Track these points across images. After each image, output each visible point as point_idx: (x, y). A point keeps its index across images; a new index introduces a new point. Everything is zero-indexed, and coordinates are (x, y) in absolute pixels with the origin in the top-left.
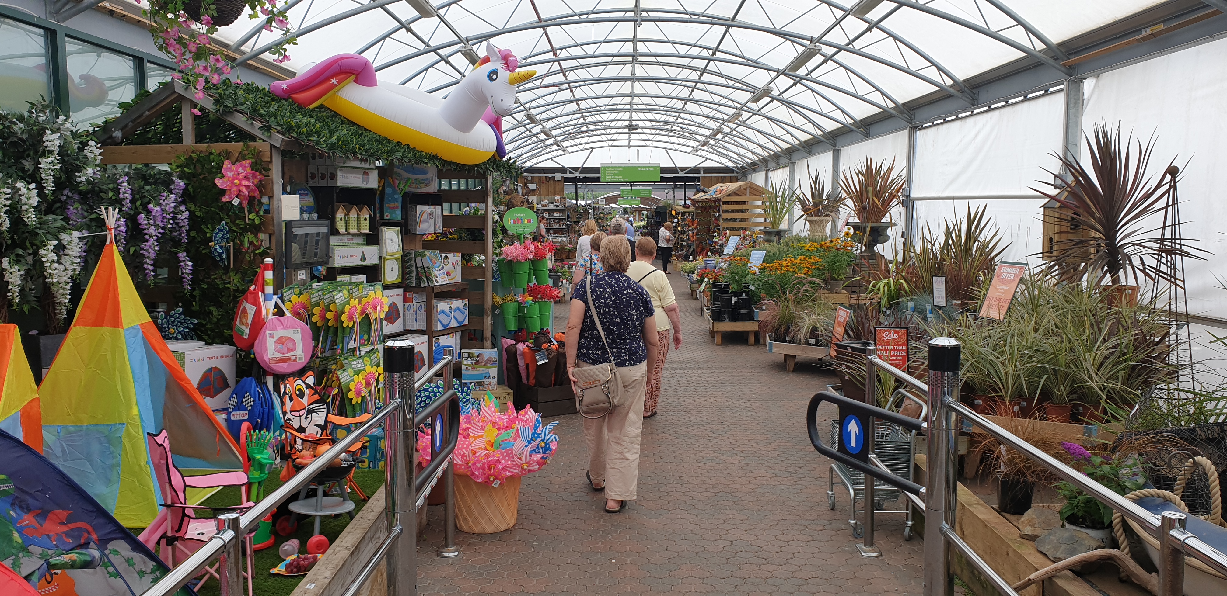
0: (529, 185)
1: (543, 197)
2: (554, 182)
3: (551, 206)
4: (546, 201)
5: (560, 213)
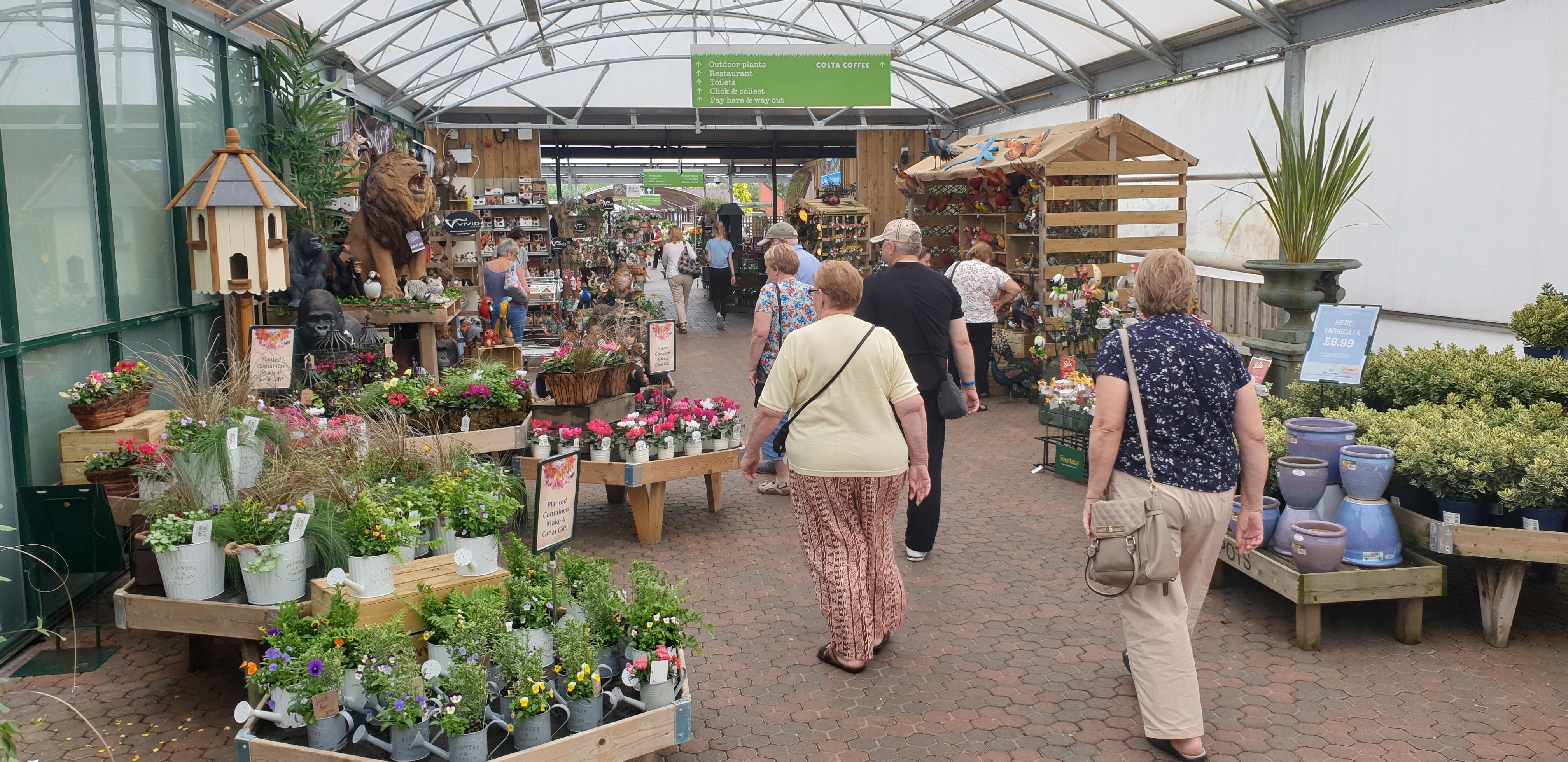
0: (454, 153)
1: (489, 181)
2: (516, 144)
3: (511, 202)
4: (498, 191)
5: (534, 218)
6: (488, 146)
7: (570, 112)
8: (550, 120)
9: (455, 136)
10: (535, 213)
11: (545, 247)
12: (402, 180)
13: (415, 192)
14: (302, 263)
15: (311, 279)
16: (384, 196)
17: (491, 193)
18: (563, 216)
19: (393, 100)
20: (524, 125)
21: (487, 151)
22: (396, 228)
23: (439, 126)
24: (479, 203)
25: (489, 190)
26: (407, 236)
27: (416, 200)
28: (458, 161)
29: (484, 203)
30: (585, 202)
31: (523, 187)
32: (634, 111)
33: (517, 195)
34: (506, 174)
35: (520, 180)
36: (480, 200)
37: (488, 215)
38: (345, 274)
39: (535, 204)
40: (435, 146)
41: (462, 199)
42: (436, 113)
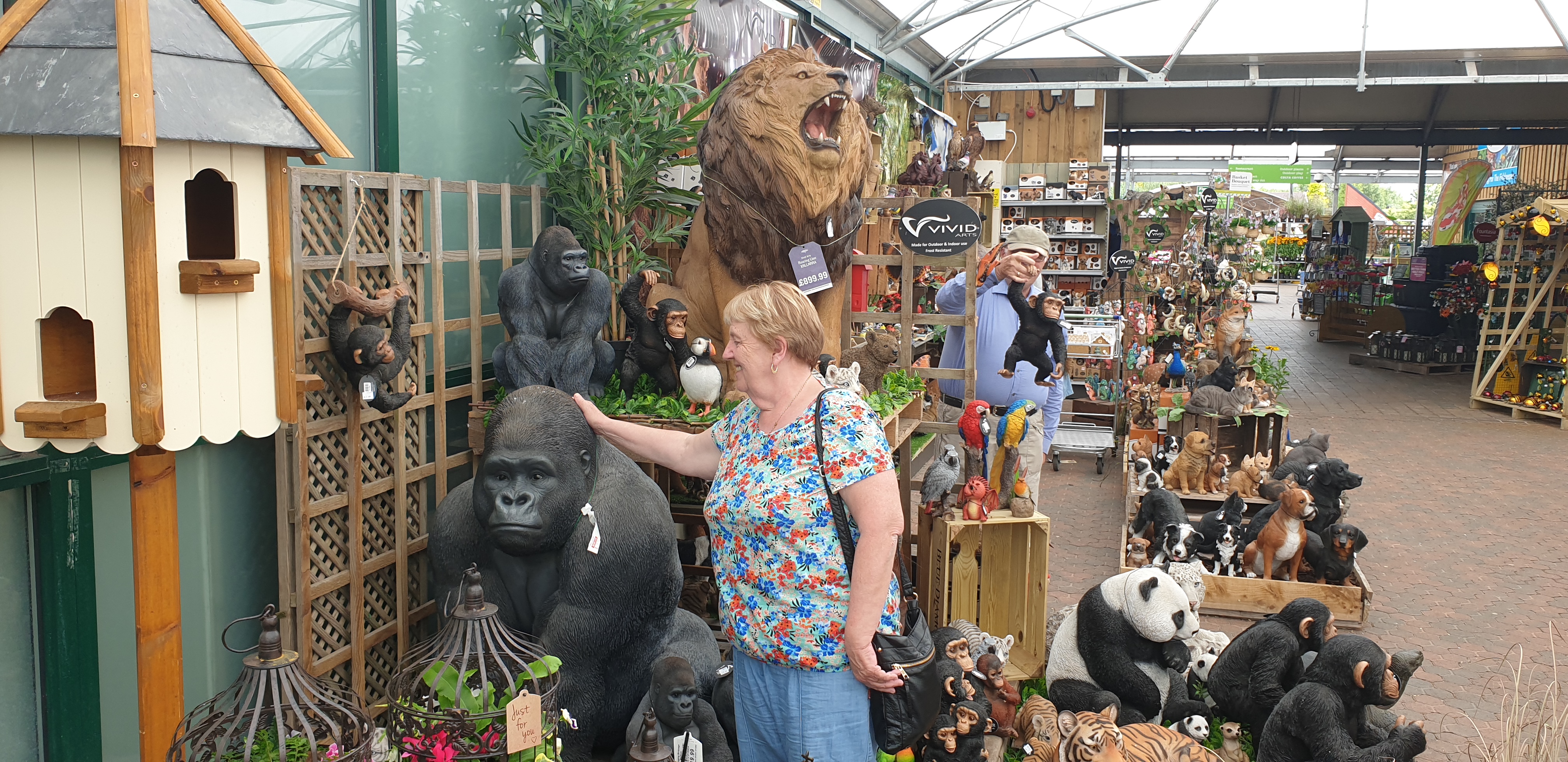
1: (1027, 167)
2: (1071, 112)
3: (1056, 196)
4: (1037, 180)
5: (1086, 221)
6: (1031, 116)
7: (1154, 64)
8: (1123, 75)
9: (985, 102)
10: (1088, 213)
11: (1099, 262)
12: (787, 116)
13: (815, 145)
14: (547, 310)
15: (561, 349)
16: (742, 153)
17: (1028, 183)
18: (1130, 217)
19: (893, 39)
20: (1084, 84)
21: (1028, 123)
22: (765, 233)
23: (964, 87)
24: (1009, 198)
25: (1025, 179)
26: (793, 254)
27: (816, 165)
28: (986, 139)
29: (1016, 198)
30: (1167, 197)
31: (1075, 175)
32: (1256, 59)
33: (1065, 187)
34: (1051, 156)
35: (1072, 165)
36: (1011, 193)
37: (1021, 215)
38: (649, 340)
39: (1090, 199)
40: (958, 118)
41: (986, 192)
42: (961, 69)
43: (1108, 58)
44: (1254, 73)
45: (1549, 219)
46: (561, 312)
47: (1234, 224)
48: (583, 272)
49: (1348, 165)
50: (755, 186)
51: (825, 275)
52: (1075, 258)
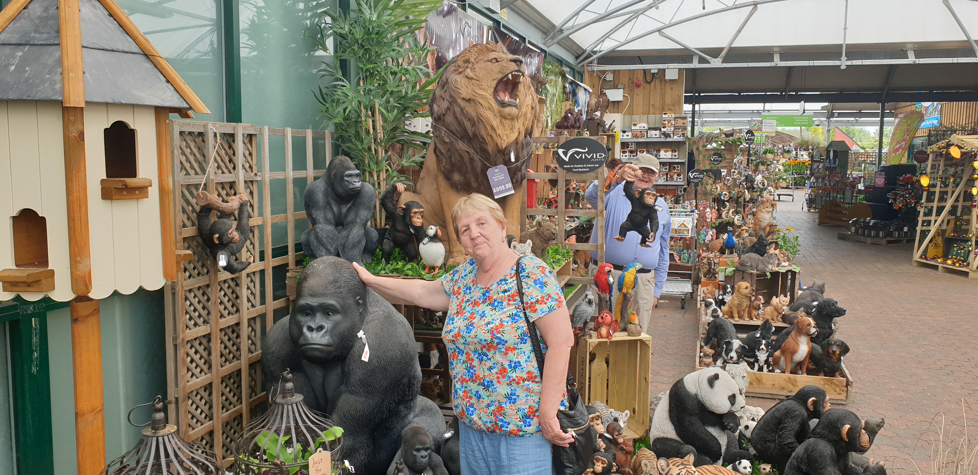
0: (608, 92)
1: (636, 117)
2: (663, 83)
3: (654, 135)
4: (643, 125)
5: (673, 151)
6: (638, 86)
7: (715, 52)
8: (696, 60)
9: (610, 77)
10: (674, 146)
11: (682, 177)
12: (485, 86)
13: (503, 104)
14: (335, 209)
15: (345, 233)
16: (457, 110)
17: (637, 127)
18: (700, 148)
19: (552, 38)
20: (671, 66)
21: (637, 91)
22: (472, 160)
23: (597, 68)
24: (625, 137)
25: (635, 125)
26: (489, 172)
27: (504, 117)
28: (611, 100)
29: (630, 137)
30: (723, 136)
31: (666, 122)
32: (778, 49)
33: (660, 130)
34: (651, 111)
35: (664, 116)
36: (626, 134)
37: (633, 147)
38: (400, 227)
39: (675, 137)
40: (593, 87)
41: (611, 133)
42: (595, 56)
43: (686, 49)
44: (777, 58)
45: (960, 147)
46: (344, 210)
47: (765, 153)
48: (358, 185)
49: (836, 115)
50: (465, 130)
51: (510, 185)
52: (667, 174)
